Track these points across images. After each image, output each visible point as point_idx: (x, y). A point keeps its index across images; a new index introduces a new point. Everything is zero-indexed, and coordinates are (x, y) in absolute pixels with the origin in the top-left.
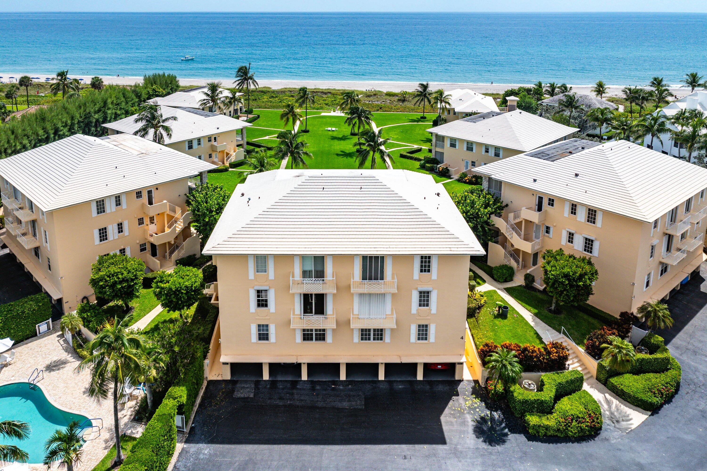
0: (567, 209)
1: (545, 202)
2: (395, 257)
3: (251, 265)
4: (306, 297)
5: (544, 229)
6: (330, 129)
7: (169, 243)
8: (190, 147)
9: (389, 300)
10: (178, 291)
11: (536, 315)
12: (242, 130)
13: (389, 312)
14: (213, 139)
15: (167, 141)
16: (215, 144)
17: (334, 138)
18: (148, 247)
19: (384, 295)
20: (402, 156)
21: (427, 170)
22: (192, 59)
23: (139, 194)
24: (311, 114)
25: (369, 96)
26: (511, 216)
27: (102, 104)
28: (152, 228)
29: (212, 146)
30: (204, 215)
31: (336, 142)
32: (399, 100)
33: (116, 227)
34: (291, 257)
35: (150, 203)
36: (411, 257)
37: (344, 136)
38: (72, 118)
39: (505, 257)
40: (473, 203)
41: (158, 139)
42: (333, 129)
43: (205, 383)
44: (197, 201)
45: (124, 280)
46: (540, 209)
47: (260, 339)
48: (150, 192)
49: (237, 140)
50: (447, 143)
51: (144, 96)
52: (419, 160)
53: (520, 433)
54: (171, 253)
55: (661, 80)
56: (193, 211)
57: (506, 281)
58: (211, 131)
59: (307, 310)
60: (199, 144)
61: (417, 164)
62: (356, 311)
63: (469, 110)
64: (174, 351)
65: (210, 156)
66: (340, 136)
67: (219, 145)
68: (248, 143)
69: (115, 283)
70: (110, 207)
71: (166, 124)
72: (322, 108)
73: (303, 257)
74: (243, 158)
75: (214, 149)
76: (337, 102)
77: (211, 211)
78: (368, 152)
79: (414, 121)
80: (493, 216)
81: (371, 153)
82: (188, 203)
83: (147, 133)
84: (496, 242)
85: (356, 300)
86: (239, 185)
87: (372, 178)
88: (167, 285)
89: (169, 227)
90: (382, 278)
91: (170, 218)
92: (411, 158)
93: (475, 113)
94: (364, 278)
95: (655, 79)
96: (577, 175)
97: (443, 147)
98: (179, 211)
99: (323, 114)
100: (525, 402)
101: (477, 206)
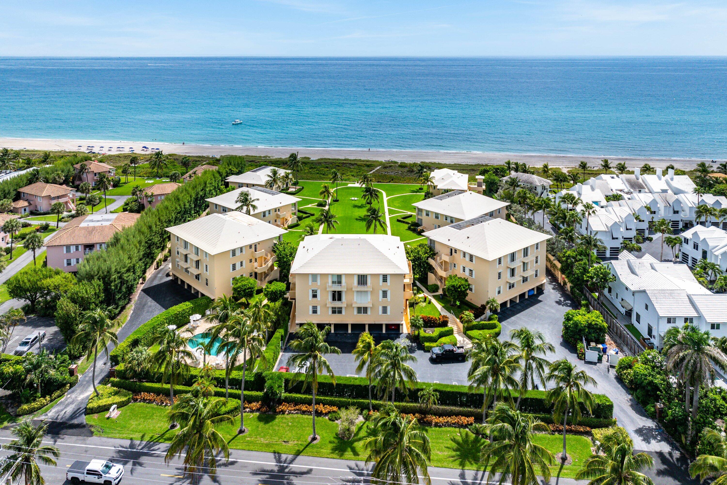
0: (462, 255)
1: (453, 251)
2: (371, 275)
3: (310, 278)
4: (334, 293)
5: (453, 265)
6: (353, 198)
7: (265, 272)
8: (264, 216)
9: (369, 294)
10: (276, 292)
11: (443, 307)
12: (295, 203)
13: (369, 300)
14: (277, 210)
15: (252, 212)
16: (279, 213)
17: (355, 206)
18: (253, 274)
19: (367, 292)
20: (398, 221)
21: (411, 231)
22: (241, 123)
23: (251, 246)
24: (340, 185)
25: (385, 167)
26: (438, 258)
27: (204, 185)
28: (256, 264)
29: (277, 215)
30: (283, 257)
31: (356, 209)
32: (408, 171)
33: (240, 263)
34: (328, 275)
35: (256, 251)
36: (379, 275)
37: (362, 205)
38: (191, 196)
39: (435, 280)
40: (419, 251)
41: (248, 212)
42: (356, 199)
43: (288, 334)
44: (279, 250)
45: (249, 288)
46: (451, 255)
47: (313, 313)
48: (256, 245)
49: (292, 210)
50: (424, 213)
51: (224, 174)
52: (408, 223)
53: (422, 350)
54: (265, 278)
55: (586, 164)
56: (278, 255)
57: (434, 292)
58: (277, 205)
59: (334, 299)
60: (269, 214)
61: (407, 226)
62: (355, 300)
63: (446, 188)
64: (278, 314)
65: (276, 221)
66: (360, 205)
67: (281, 214)
68: (299, 211)
69: (245, 289)
70: (238, 253)
71: (253, 203)
72: (348, 180)
73: (333, 275)
74: (296, 222)
75: (278, 216)
76: (361, 173)
77: (287, 256)
78: (372, 221)
79: (413, 192)
80: (430, 259)
81: (374, 221)
82: (275, 252)
83: (242, 209)
84: (431, 272)
85: (355, 294)
86: (301, 242)
87: (365, 240)
88: (271, 290)
89: (265, 264)
90: (366, 284)
91: (265, 259)
92: (404, 222)
93: (451, 190)
94: (359, 284)
95: (582, 163)
96: (468, 238)
97: (422, 215)
98: (269, 255)
99: (350, 185)
100: (424, 337)
101: (420, 253)
